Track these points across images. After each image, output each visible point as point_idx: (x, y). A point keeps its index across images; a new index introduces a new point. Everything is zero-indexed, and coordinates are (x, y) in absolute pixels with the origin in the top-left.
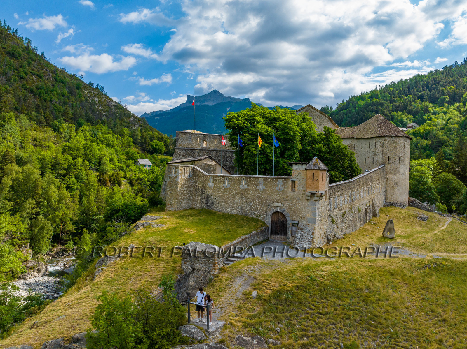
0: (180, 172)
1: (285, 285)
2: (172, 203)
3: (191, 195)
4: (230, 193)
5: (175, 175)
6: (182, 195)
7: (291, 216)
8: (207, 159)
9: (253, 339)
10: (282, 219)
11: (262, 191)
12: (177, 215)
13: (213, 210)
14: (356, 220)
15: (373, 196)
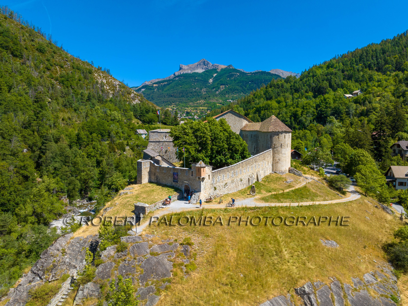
0: (142, 165)
3: (149, 175)
4: (166, 175)
5: (140, 167)
7: (192, 188)
10: (188, 188)
11: (180, 175)
14: (238, 185)
15: (257, 170)
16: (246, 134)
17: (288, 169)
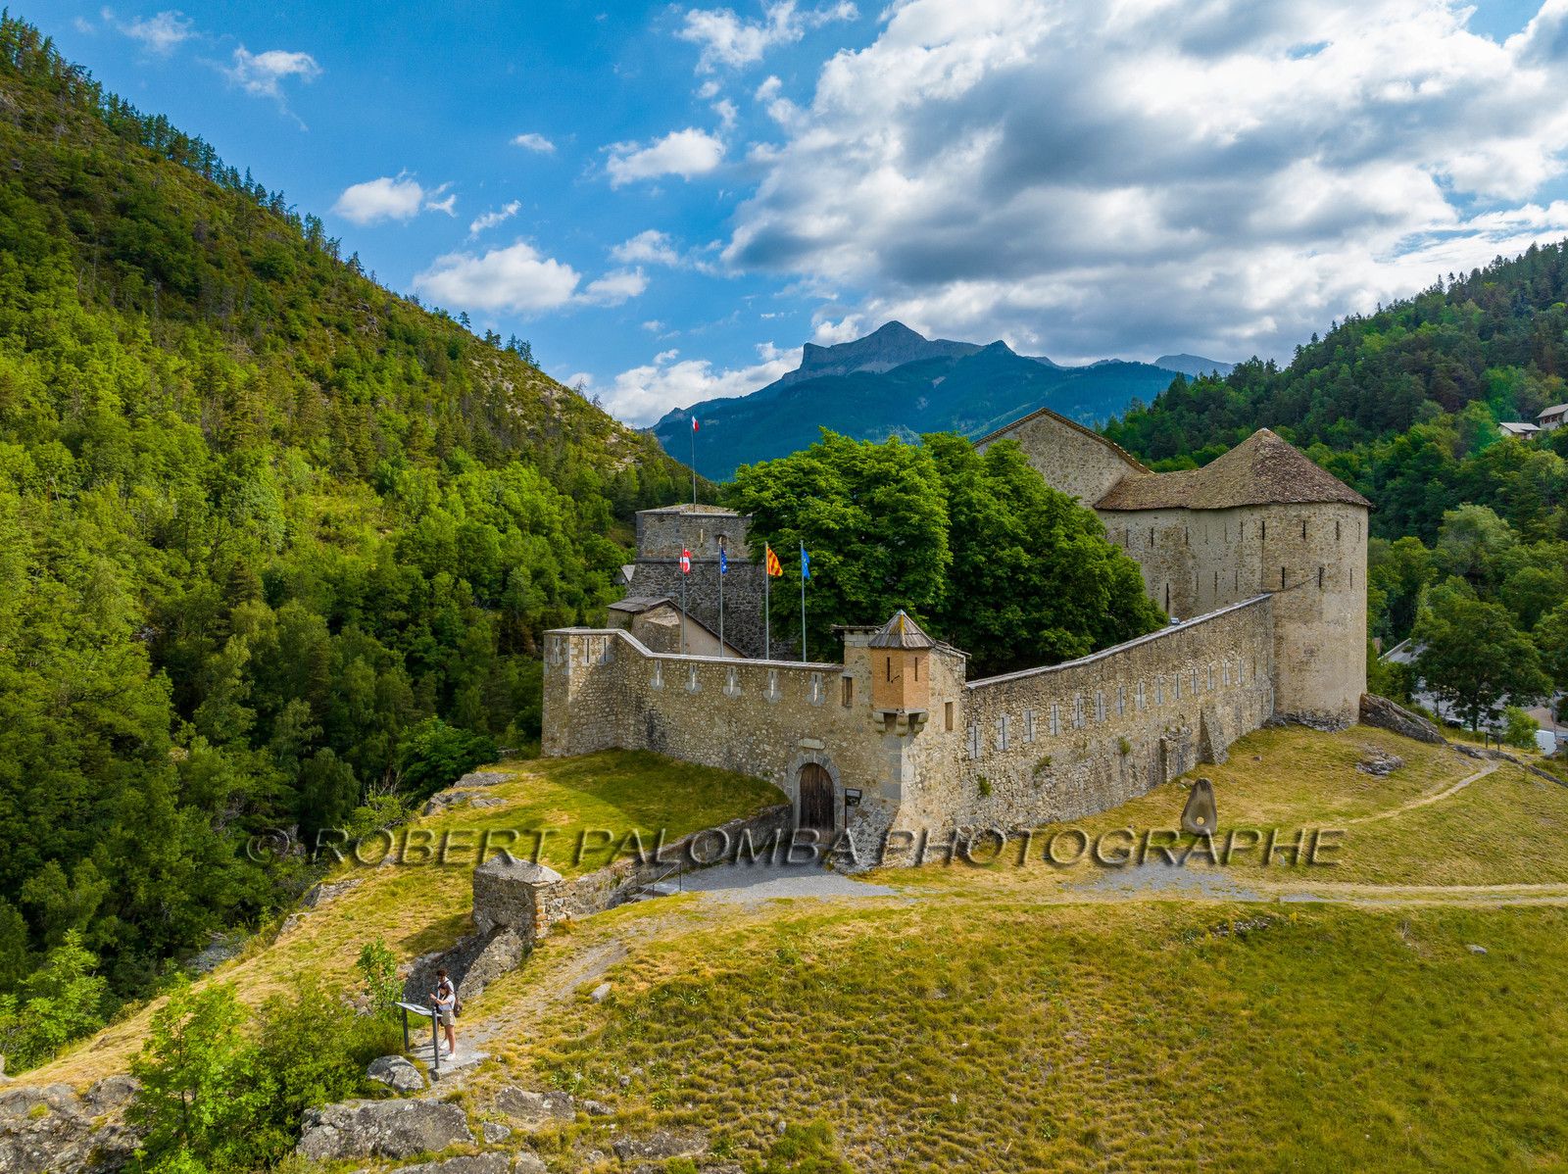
0: (572, 651)
1: (695, 971)
2: (557, 737)
3: (612, 710)
4: (702, 709)
5: (560, 660)
6: (583, 713)
7: (844, 777)
8: (660, 610)
9: (545, 1097)
10: (825, 783)
11: (776, 705)
12: (557, 771)
13: (666, 755)
14: (1109, 778)
15: (1201, 699)
16: (1123, 528)
17: (1356, 705)
